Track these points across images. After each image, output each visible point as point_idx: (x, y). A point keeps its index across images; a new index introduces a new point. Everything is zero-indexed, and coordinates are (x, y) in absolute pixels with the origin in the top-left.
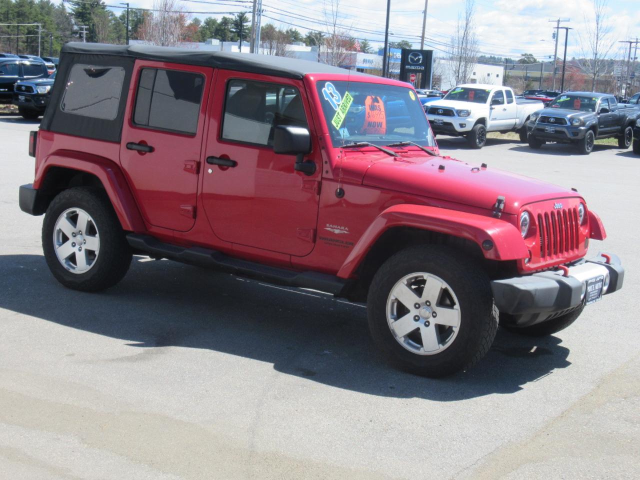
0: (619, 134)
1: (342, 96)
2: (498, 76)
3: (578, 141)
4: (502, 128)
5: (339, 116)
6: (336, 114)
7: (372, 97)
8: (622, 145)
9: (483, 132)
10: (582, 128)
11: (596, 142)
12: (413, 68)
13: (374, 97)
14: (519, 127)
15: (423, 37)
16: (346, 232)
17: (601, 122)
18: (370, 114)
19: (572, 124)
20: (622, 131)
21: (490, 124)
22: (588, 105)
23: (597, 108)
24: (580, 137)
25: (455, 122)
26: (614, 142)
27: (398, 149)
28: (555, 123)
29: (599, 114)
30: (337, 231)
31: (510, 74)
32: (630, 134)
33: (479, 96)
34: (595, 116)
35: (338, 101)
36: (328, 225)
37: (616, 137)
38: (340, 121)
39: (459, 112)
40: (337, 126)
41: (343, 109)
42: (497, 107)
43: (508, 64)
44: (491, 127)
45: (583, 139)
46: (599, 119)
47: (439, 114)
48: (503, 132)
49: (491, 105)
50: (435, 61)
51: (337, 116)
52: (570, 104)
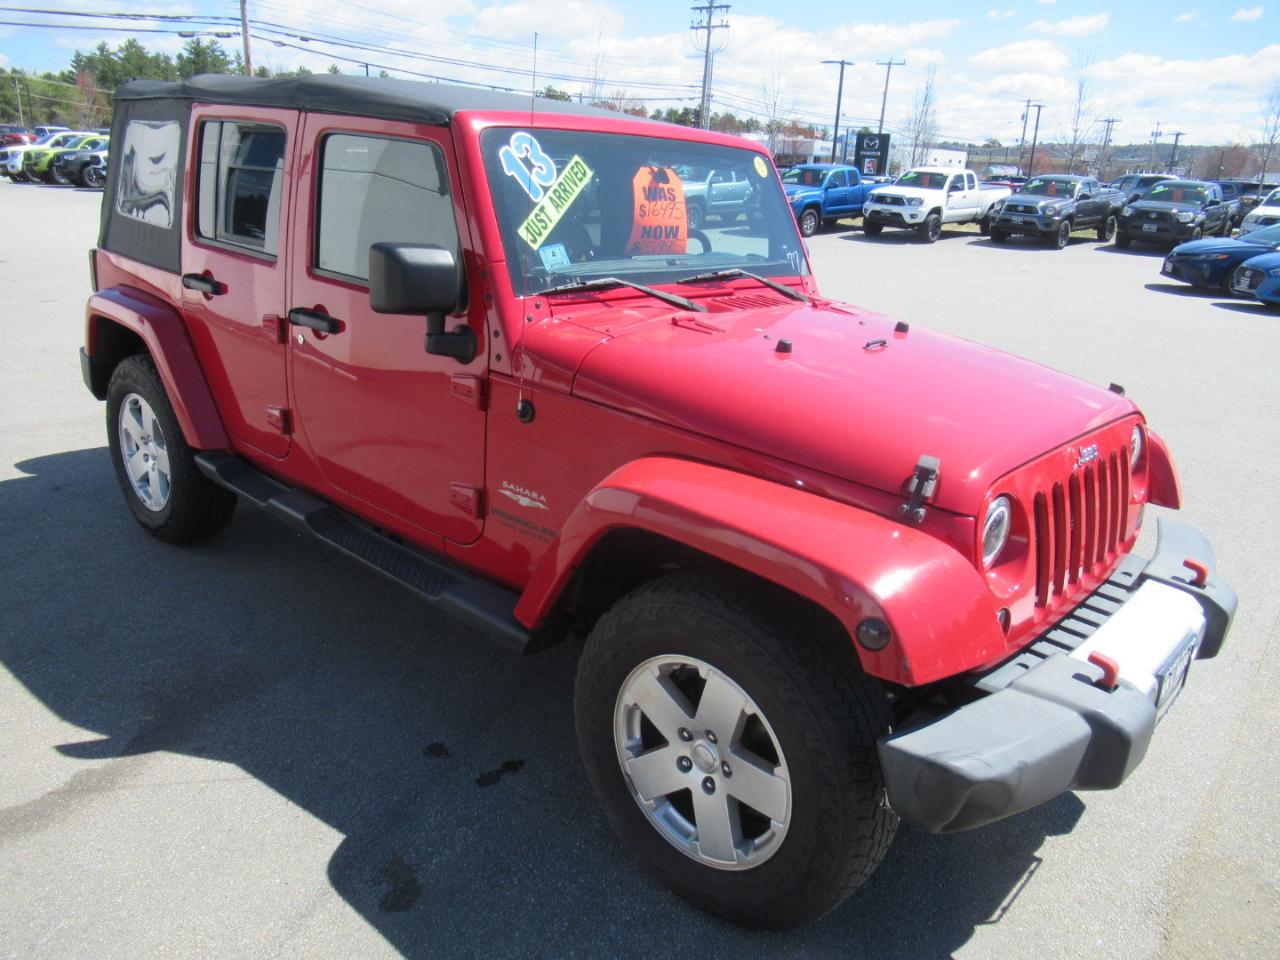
0: (1100, 225)
1: (561, 166)
2: (960, 162)
3: (1051, 232)
4: (960, 219)
5: (543, 216)
6: (536, 210)
7: (653, 170)
8: (1102, 238)
9: (938, 223)
10: (1057, 218)
11: (1072, 234)
12: (868, 153)
13: (656, 169)
14: (980, 218)
15: (882, 121)
16: (542, 506)
17: (1080, 210)
18: (646, 210)
19: (1044, 212)
20: (1103, 221)
21: (946, 214)
22: (1065, 190)
23: (1077, 194)
24: (1053, 228)
25: (905, 212)
26: (1092, 233)
27: (707, 288)
28: (1023, 212)
29: (1077, 200)
30: (524, 502)
31: (973, 160)
32: (1113, 225)
33: (934, 181)
34: (1073, 202)
35: (548, 177)
36: (505, 484)
37: (1094, 229)
38: (545, 228)
39: (910, 201)
40: (535, 241)
41: (559, 197)
42: (956, 194)
43: (971, 149)
44: (948, 217)
45: (1056, 232)
46: (1077, 207)
47: (887, 203)
48: (962, 223)
49: (948, 192)
50: (894, 147)
51: (537, 215)
52: (1044, 189)
